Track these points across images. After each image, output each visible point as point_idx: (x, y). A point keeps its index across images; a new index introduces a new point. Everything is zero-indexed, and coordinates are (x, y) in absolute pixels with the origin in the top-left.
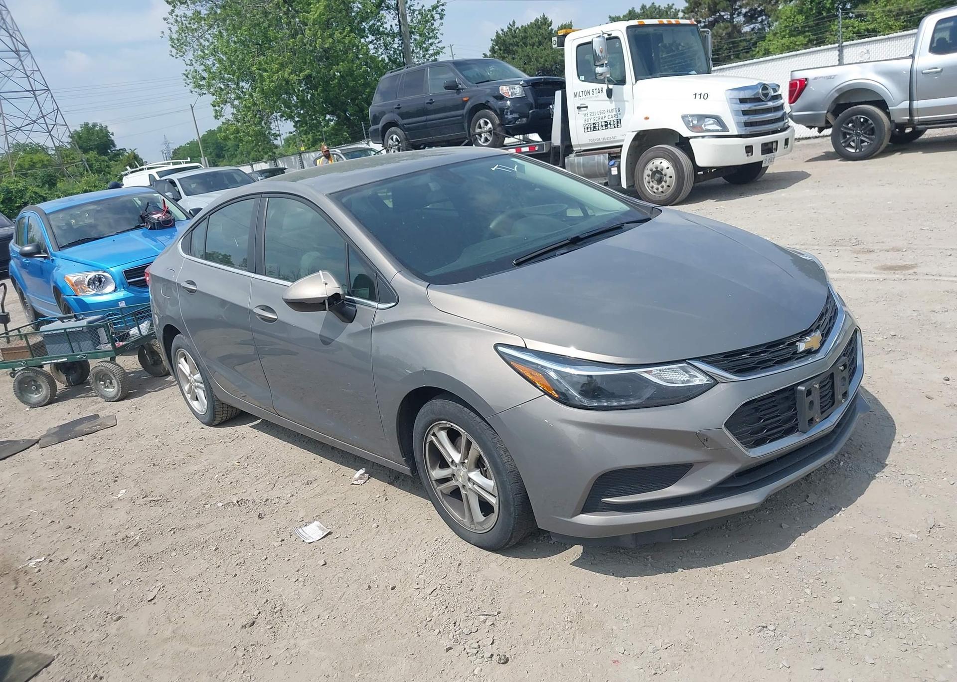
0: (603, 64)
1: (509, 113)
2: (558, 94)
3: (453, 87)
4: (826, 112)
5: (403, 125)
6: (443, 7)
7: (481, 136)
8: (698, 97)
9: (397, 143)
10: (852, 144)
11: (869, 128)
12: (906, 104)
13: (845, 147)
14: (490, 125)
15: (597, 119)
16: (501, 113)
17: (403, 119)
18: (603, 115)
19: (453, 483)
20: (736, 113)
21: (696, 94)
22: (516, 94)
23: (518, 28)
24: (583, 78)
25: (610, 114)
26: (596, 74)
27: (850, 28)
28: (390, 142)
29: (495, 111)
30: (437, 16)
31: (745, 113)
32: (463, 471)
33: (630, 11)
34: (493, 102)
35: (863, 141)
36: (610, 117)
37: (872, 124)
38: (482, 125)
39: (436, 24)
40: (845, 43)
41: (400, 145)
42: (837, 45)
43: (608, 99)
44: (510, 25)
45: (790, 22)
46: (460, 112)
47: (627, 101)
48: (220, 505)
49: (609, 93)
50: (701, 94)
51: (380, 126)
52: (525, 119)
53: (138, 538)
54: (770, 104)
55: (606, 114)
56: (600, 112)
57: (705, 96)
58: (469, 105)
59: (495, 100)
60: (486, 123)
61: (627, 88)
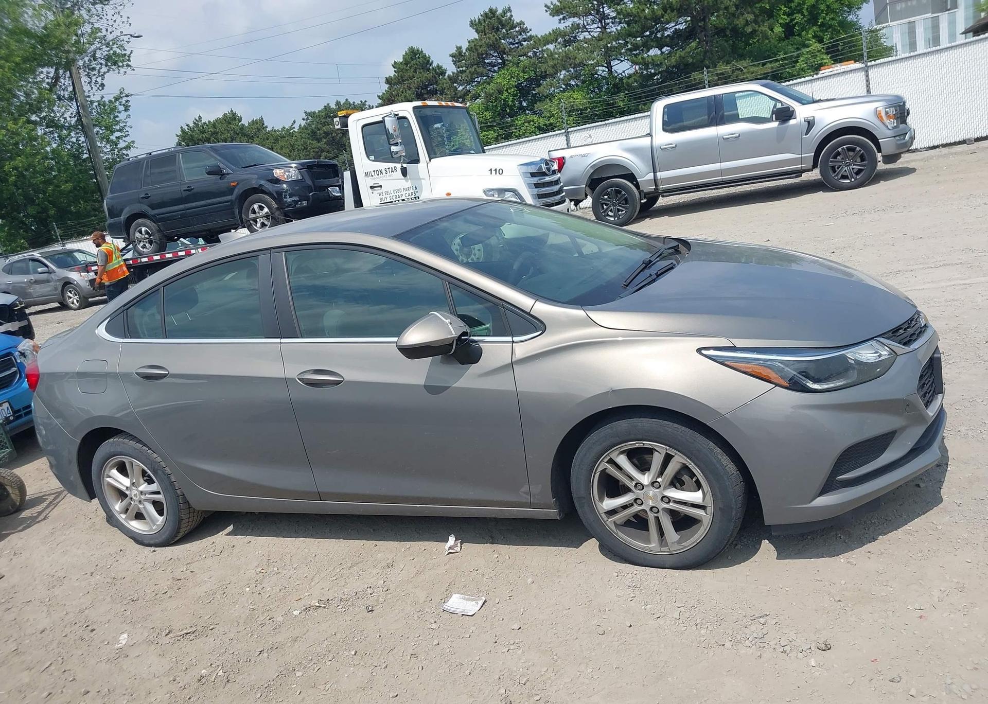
0: (397, 143)
1: (288, 197)
2: (347, 175)
3: (216, 172)
4: (584, 186)
5: (154, 216)
6: (128, 99)
7: (256, 222)
8: (494, 172)
9: (147, 236)
10: (610, 213)
11: (623, 198)
12: (651, 176)
13: (605, 216)
14: (266, 210)
15: (394, 197)
16: (278, 197)
17: (153, 209)
18: (400, 194)
19: (636, 508)
20: (529, 185)
21: (491, 170)
22: (291, 177)
23: (205, 123)
24: (372, 158)
25: (407, 192)
26: (391, 153)
27: (532, 123)
28: (138, 235)
29: (270, 194)
30: (122, 108)
31: (537, 186)
32: (652, 492)
33: (325, 107)
34: (268, 186)
35: (619, 210)
36: (407, 195)
37: (625, 194)
38: (257, 210)
39: (122, 116)
40: (569, 130)
41: (152, 237)
42: (563, 131)
43: (403, 177)
44: (197, 121)
45: (480, 118)
46: (229, 198)
47: (424, 179)
48: (296, 613)
49: (404, 172)
50: (496, 170)
51: (123, 218)
52: (305, 203)
53: (220, 673)
54: (547, 179)
55: (404, 193)
56: (397, 191)
57: (500, 172)
58: (236, 192)
59: (270, 184)
60: (261, 208)
61: (422, 166)
